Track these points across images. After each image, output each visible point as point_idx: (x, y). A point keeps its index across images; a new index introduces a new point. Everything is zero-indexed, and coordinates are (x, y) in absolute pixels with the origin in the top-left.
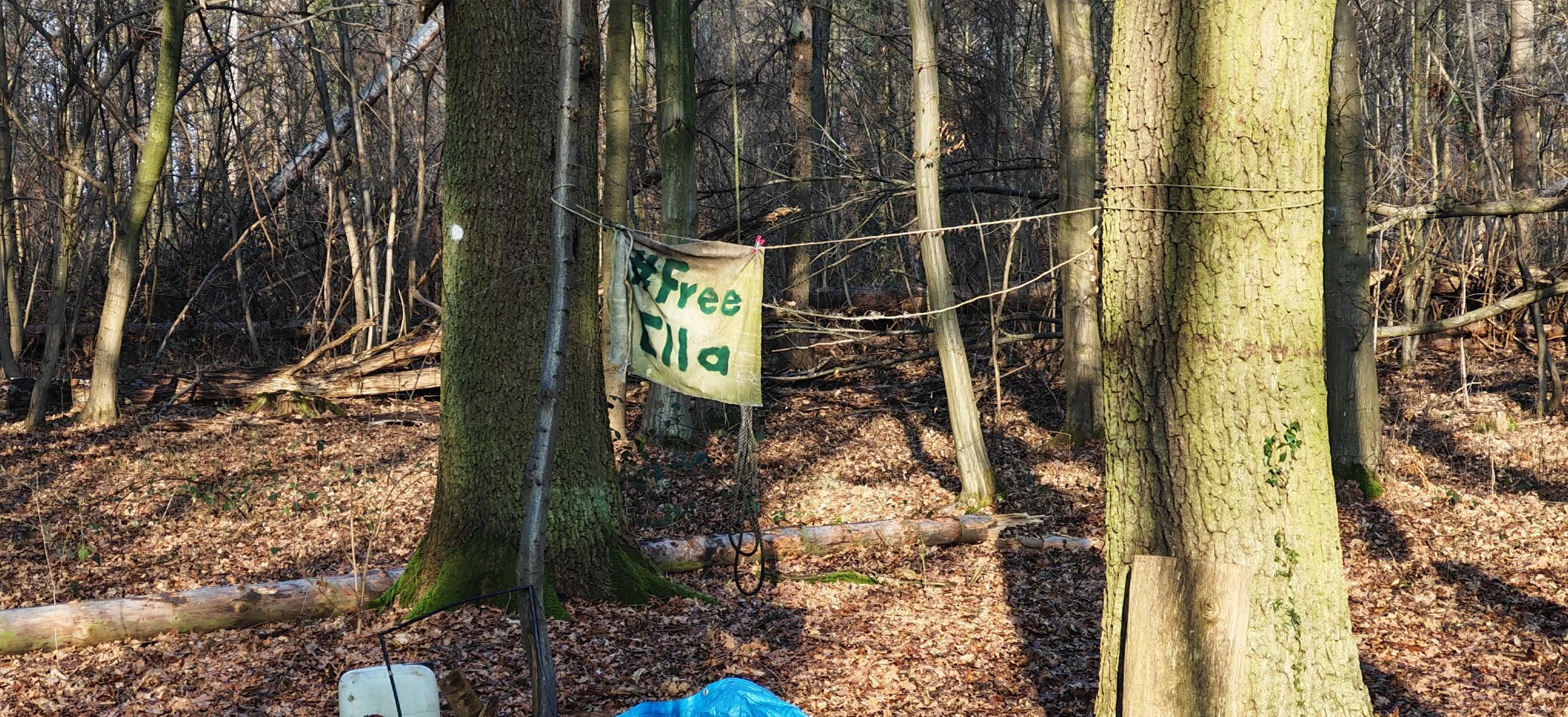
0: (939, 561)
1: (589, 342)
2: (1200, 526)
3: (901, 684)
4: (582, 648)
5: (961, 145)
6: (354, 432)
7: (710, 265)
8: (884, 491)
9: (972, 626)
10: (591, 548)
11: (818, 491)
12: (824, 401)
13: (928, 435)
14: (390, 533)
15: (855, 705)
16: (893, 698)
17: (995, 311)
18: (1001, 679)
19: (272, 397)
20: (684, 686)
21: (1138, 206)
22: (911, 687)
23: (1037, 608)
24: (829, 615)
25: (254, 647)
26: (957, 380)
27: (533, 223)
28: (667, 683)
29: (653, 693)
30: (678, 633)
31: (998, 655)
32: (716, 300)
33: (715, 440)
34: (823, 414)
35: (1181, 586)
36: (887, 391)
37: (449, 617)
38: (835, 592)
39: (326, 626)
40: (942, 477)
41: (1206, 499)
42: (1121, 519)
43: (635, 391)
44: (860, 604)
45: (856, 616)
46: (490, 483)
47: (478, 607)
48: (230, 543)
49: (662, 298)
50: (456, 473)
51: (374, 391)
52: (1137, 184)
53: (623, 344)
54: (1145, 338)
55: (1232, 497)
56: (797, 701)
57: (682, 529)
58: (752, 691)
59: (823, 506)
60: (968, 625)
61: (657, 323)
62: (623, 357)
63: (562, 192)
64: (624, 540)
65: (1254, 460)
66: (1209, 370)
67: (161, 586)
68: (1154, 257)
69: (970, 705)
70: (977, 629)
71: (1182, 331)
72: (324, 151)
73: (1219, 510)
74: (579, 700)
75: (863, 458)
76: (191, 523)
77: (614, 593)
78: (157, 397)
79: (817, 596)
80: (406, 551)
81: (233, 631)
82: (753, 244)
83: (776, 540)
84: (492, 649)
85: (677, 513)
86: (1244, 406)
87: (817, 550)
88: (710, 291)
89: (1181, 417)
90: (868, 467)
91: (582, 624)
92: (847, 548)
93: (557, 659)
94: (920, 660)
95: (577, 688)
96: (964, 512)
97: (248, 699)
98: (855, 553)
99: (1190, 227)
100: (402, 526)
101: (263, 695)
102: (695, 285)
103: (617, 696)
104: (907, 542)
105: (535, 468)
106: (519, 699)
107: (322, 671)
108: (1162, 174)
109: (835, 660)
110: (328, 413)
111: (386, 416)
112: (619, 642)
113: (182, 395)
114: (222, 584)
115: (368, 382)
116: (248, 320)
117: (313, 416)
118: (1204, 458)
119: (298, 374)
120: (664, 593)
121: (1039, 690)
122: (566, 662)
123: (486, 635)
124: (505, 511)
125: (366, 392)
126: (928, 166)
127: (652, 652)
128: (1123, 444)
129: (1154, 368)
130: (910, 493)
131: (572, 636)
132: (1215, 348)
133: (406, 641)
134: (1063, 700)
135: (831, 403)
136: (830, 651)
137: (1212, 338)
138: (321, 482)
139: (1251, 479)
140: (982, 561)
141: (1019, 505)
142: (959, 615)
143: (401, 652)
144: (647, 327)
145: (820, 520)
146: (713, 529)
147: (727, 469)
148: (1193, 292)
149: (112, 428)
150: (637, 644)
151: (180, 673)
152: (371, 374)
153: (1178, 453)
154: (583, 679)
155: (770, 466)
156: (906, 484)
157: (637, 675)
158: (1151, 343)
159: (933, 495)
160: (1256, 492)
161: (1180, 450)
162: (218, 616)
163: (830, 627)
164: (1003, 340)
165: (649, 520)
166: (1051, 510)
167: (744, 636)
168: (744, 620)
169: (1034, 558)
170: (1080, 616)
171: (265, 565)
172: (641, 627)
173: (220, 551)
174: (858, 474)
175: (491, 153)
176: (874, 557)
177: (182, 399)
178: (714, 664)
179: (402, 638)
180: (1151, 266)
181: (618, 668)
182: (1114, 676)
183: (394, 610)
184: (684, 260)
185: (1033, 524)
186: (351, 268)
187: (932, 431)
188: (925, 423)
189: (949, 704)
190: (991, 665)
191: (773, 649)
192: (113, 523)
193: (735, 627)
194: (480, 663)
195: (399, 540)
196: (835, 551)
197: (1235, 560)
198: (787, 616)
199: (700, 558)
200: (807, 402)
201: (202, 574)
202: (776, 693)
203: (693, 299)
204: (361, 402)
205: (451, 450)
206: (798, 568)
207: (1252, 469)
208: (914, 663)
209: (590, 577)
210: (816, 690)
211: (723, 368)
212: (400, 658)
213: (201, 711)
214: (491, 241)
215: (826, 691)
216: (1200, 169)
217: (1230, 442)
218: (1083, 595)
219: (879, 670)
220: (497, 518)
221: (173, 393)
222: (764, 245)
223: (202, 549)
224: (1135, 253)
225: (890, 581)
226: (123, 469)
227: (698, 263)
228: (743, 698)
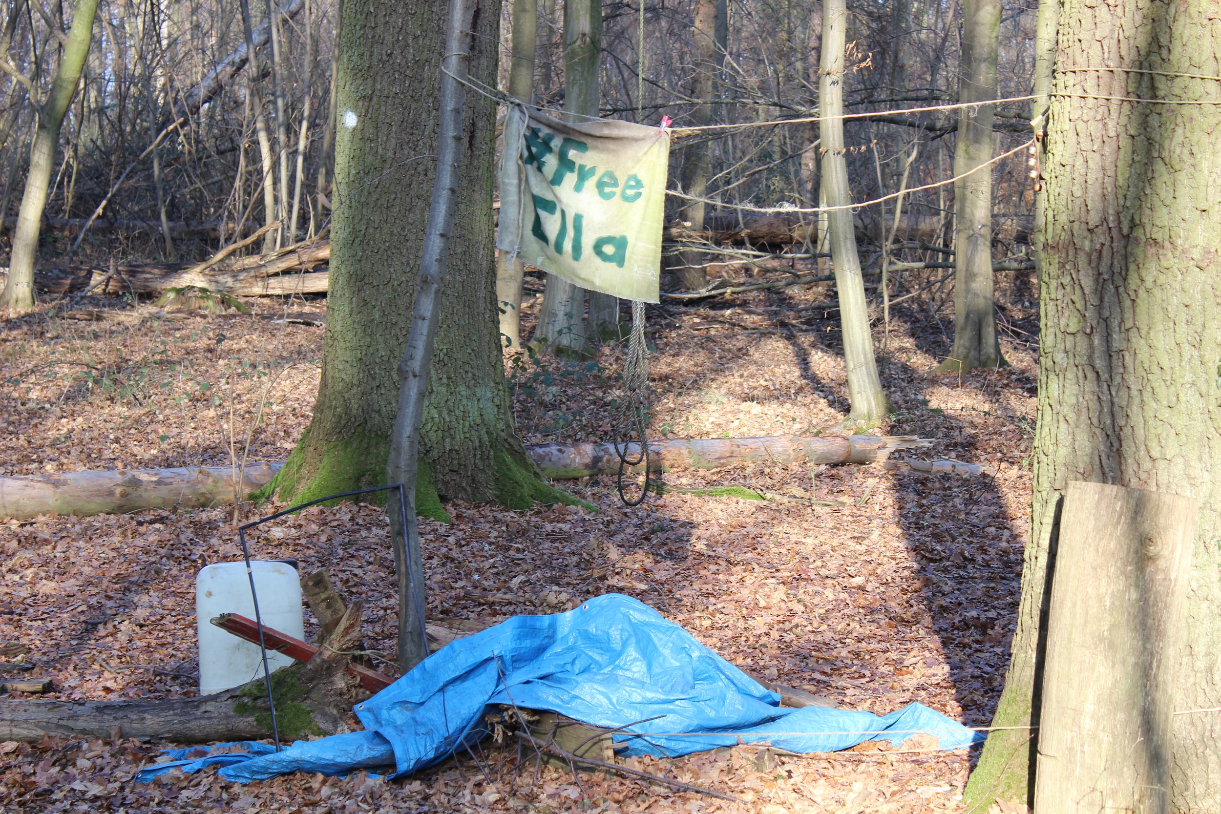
0: (828, 480)
1: (482, 238)
2: (1142, 452)
3: (789, 604)
4: (461, 552)
5: (868, 62)
6: (256, 329)
7: (611, 145)
8: (772, 408)
9: (863, 548)
10: (475, 449)
11: (706, 406)
12: (714, 320)
13: (816, 357)
14: (279, 427)
15: (741, 624)
16: (781, 618)
17: (887, 240)
18: (893, 604)
19: (180, 292)
20: (564, 597)
21: (1092, 92)
22: (799, 608)
23: (928, 532)
24: (715, 530)
25: (129, 533)
26: (852, 300)
27: (429, 113)
28: (545, 592)
29: (531, 602)
30: (560, 540)
31: (889, 578)
32: (616, 185)
33: (607, 351)
34: (713, 332)
35: (1120, 517)
36: (776, 313)
37: (327, 513)
38: (722, 506)
39: (204, 516)
40: (831, 398)
41: (1151, 422)
42: (1054, 440)
43: (532, 301)
44: (748, 520)
45: (744, 531)
46: (374, 379)
47: (357, 504)
48: (123, 429)
49: (557, 180)
50: (341, 367)
51: (278, 292)
52: (1092, 68)
53: (513, 229)
54: (1092, 241)
55: (1180, 422)
56: (681, 617)
57: (569, 436)
58: (635, 609)
59: (711, 419)
60: (858, 547)
61: (550, 206)
62: (512, 243)
63: (454, 61)
64: (509, 444)
65: (1207, 381)
66: (1162, 279)
67: (49, 467)
68: (1107, 150)
69: (861, 630)
70: (867, 551)
71: (1135, 234)
72: (244, 61)
73: (1164, 435)
74: (454, 605)
75: (752, 376)
76: (87, 408)
77: (497, 497)
78: (73, 288)
79: (704, 510)
80: (294, 445)
81: (112, 516)
82: (657, 123)
83: (663, 451)
84: (369, 548)
85: (566, 420)
86: (1199, 321)
87: (704, 463)
88: (610, 175)
89: (1128, 330)
90: (756, 384)
91: (462, 527)
92: (735, 463)
93: (435, 561)
94: (809, 580)
95: (453, 593)
96: (852, 432)
97: (117, 586)
98: (743, 468)
99: (1150, 119)
100: (291, 421)
101: (132, 583)
102: (594, 167)
103: (493, 603)
104: (796, 460)
105: (411, 358)
106: (392, 601)
107: (195, 561)
108: (1121, 57)
109: (721, 577)
110: (233, 310)
111: (289, 316)
112: (499, 547)
113: (95, 287)
114: (109, 469)
115: (273, 282)
116: (163, 217)
117: (218, 312)
118: (1151, 377)
119: (207, 272)
120: (547, 500)
121: (933, 618)
122: (443, 565)
123: (364, 533)
124: (389, 408)
125: (270, 292)
126: (833, 83)
127: (533, 559)
128: (1060, 357)
129: (1100, 274)
130: (799, 412)
131: (451, 539)
132: (1170, 255)
133: (282, 535)
134: (958, 629)
135: (721, 322)
136: (716, 567)
137: (1167, 244)
138: (218, 375)
139: (1201, 403)
140: (871, 482)
141: (908, 429)
142: (849, 536)
143: (276, 546)
144: (540, 211)
145: (708, 433)
146: (601, 439)
147: (617, 379)
148: (1148, 191)
149: (27, 315)
150: (518, 550)
151: (52, 556)
152: (276, 274)
153: (1121, 370)
154: (460, 584)
155: (660, 379)
156: (794, 403)
157: (516, 582)
158: (1098, 246)
159: (821, 415)
160: (1206, 417)
161: (1124, 367)
162: (99, 500)
163: (717, 542)
164: (894, 268)
165: (537, 426)
166: (940, 435)
167: (628, 547)
168: (628, 531)
169: (923, 482)
170: (972, 542)
171: (154, 452)
172: (523, 533)
173: (112, 436)
174: (747, 391)
175: (389, 39)
176: (762, 473)
177: (96, 290)
178: (596, 575)
179: (277, 533)
180: (1103, 160)
181: (497, 574)
182: (1036, 613)
183: (273, 503)
184: (583, 139)
185: (921, 448)
186: (262, 172)
187: (819, 353)
188: (813, 345)
189: (839, 628)
190: (882, 589)
191: (657, 562)
192: (13, 404)
193: (619, 538)
194: (355, 562)
195: (287, 433)
196: (723, 465)
197: (1179, 490)
198: (672, 528)
199: (587, 466)
200: (697, 320)
201: (90, 458)
202: (659, 609)
203: (590, 184)
204: (266, 301)
205: (336, 343)
206: (684, 481)
207: (1204, 390)
208: (803, 583)
209: (473, 480)
210: (701, 607)
211: (619, 259)
212: (275, 552)
213: (69, 596)
214: (384, 130)
215: (711, 608)
216: (1164, 53)
217: (1181, 360)
218: (975, 521)
219: (767, 589)
220: (380, 415)
221: (88, 284)
222: (670, 126)
223: (95, 433)
224: (1086, 145)
225: (778, 497)
226: (29, 353)
227: (598, 143)
228: (627, 617)
